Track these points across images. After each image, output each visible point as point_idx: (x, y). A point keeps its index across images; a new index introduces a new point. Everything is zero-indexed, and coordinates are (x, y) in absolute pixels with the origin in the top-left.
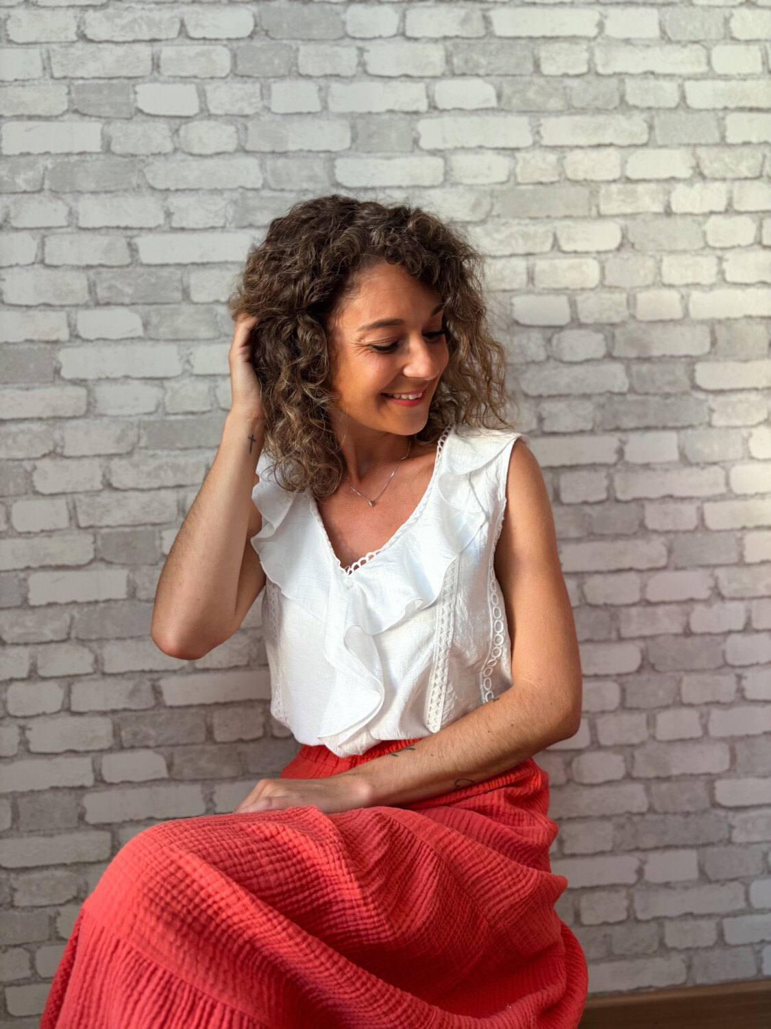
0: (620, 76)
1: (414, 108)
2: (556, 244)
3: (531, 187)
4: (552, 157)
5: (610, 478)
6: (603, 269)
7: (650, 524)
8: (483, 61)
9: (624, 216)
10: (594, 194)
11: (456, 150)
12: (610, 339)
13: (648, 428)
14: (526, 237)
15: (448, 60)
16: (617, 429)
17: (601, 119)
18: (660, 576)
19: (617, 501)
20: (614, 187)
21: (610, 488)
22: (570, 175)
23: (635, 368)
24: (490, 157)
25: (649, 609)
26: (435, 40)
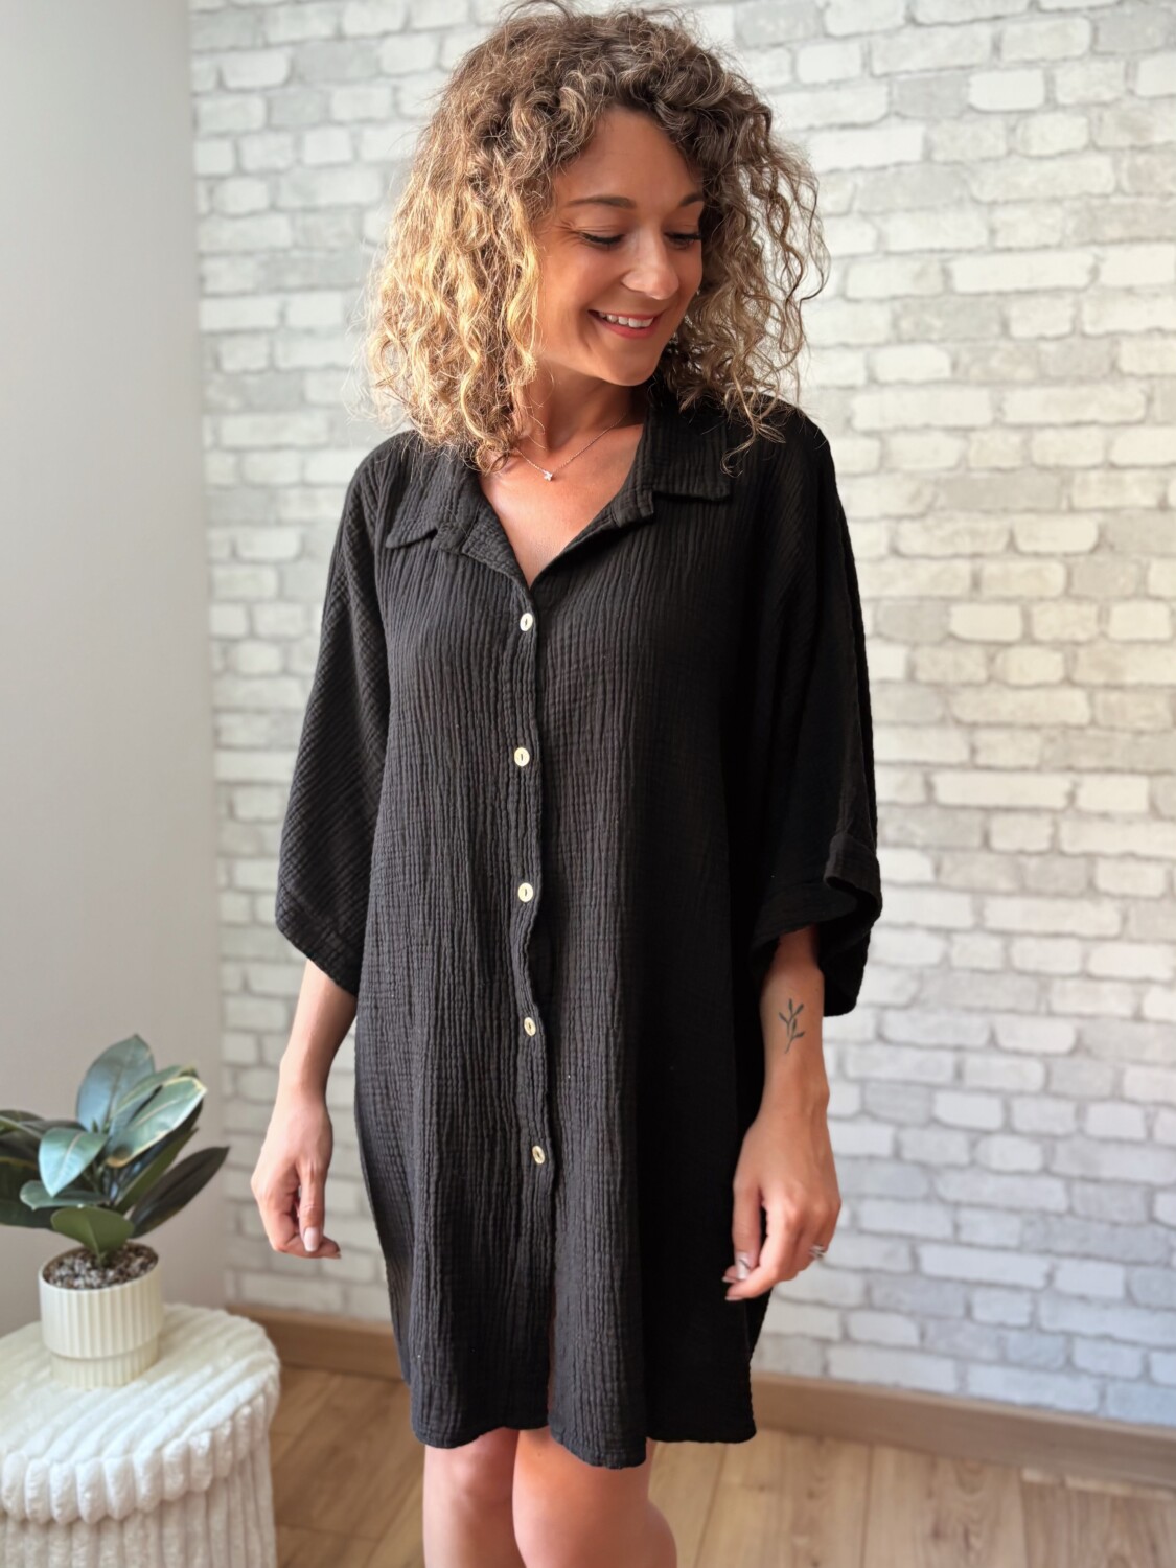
0: (1114, 337)
1: (849, 381)
2: (1012, 545)
3: (985, 475)
4: (1015, 438)
5: (1055, 825)
6: (1069, 575)
7: (1103, 883)
8: (937, 323)
9: (1104, 510)
10: (1066, 483)
11: (896, 430)
12: (1071, 661)
13: (1110, 770)
14: (974, 534)
15: (895, 324)
16: (1070, 769)
17: (1084, 391)
18: (1109, 947)
19: (1062, 854)
20: (1094, 476)
21: (1054, 838)
22: (1037, 458)
23: (1100, 697)
24: (938, 438)
25: (1091, 985)
26: (880, 301)
